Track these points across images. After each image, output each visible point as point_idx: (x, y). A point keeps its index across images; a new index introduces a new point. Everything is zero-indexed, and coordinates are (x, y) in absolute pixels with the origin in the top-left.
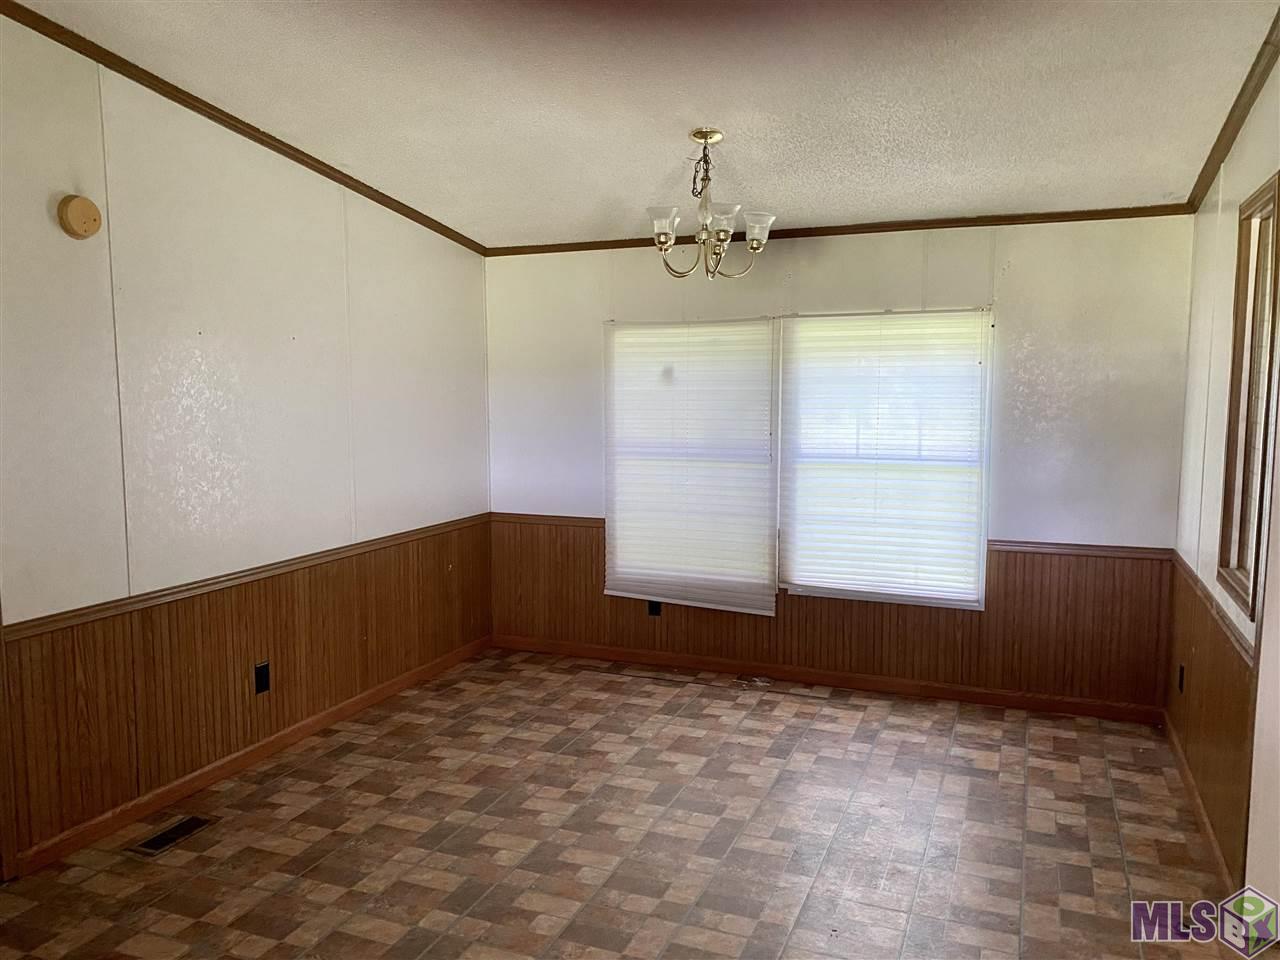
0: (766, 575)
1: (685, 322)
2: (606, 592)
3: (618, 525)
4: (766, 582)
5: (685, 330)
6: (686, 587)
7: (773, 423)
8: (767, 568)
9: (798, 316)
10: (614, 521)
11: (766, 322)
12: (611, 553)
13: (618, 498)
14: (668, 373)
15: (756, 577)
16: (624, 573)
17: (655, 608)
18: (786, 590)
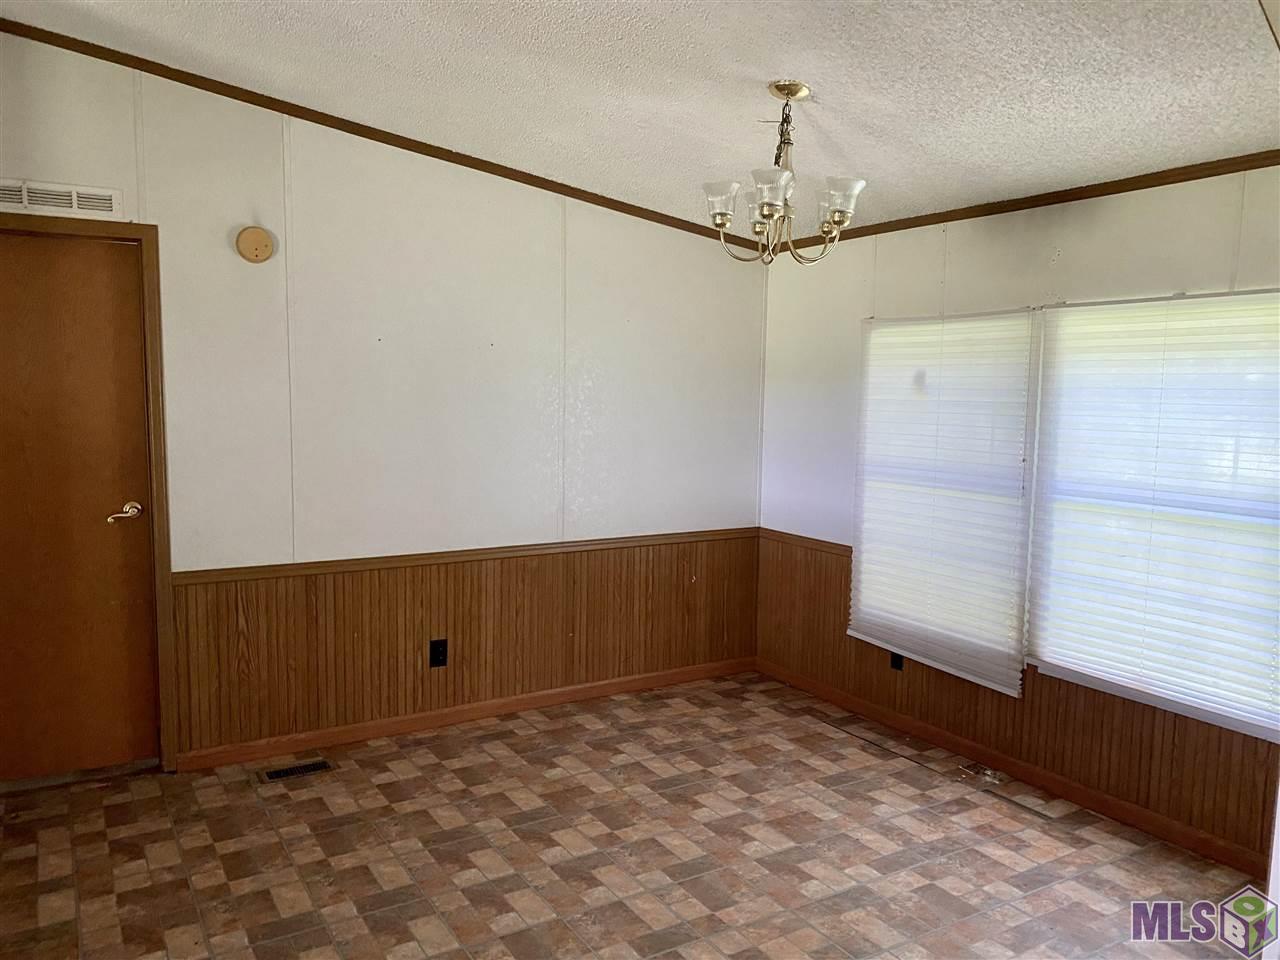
0: (1013, 643)
1: (942, 317)
2: (849, 632)
3: (864, 557)
4: (1012, 652)
5: (939, 327)
6: (928, 642)
7: (1029, 443)
8: (1013, 634)
9: (1064, 305)
10: (860, 552)
11: (1026, 314)
12: (857, 589)
13: (866, 525)
14: (920, 379)
15: (1000, 643)
16: (867, 614)
17: (897, 661)
18: (1036, 667)
